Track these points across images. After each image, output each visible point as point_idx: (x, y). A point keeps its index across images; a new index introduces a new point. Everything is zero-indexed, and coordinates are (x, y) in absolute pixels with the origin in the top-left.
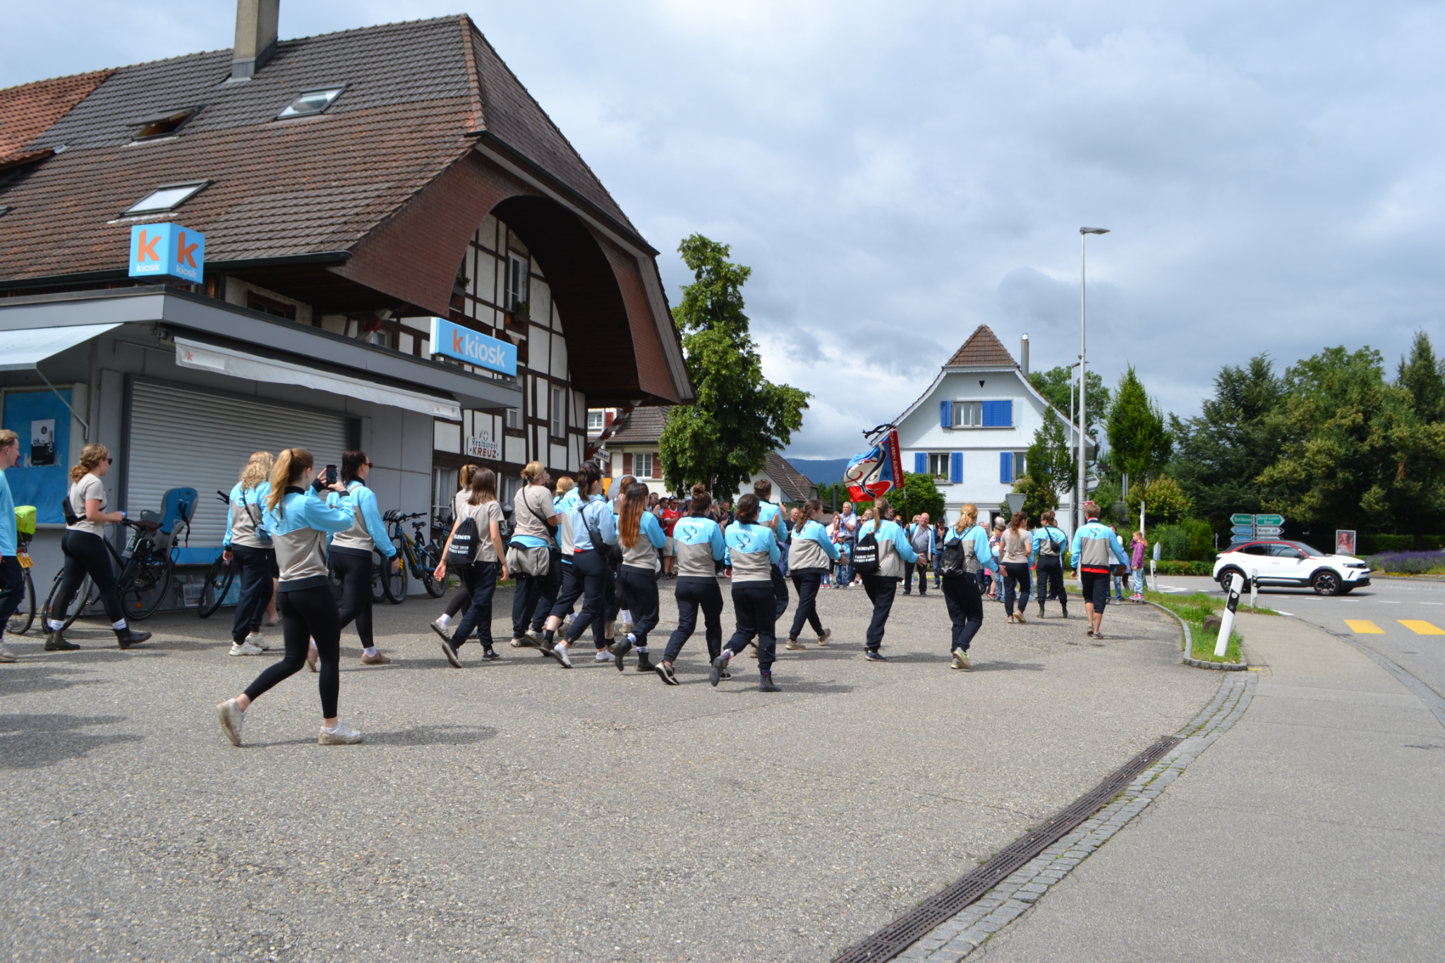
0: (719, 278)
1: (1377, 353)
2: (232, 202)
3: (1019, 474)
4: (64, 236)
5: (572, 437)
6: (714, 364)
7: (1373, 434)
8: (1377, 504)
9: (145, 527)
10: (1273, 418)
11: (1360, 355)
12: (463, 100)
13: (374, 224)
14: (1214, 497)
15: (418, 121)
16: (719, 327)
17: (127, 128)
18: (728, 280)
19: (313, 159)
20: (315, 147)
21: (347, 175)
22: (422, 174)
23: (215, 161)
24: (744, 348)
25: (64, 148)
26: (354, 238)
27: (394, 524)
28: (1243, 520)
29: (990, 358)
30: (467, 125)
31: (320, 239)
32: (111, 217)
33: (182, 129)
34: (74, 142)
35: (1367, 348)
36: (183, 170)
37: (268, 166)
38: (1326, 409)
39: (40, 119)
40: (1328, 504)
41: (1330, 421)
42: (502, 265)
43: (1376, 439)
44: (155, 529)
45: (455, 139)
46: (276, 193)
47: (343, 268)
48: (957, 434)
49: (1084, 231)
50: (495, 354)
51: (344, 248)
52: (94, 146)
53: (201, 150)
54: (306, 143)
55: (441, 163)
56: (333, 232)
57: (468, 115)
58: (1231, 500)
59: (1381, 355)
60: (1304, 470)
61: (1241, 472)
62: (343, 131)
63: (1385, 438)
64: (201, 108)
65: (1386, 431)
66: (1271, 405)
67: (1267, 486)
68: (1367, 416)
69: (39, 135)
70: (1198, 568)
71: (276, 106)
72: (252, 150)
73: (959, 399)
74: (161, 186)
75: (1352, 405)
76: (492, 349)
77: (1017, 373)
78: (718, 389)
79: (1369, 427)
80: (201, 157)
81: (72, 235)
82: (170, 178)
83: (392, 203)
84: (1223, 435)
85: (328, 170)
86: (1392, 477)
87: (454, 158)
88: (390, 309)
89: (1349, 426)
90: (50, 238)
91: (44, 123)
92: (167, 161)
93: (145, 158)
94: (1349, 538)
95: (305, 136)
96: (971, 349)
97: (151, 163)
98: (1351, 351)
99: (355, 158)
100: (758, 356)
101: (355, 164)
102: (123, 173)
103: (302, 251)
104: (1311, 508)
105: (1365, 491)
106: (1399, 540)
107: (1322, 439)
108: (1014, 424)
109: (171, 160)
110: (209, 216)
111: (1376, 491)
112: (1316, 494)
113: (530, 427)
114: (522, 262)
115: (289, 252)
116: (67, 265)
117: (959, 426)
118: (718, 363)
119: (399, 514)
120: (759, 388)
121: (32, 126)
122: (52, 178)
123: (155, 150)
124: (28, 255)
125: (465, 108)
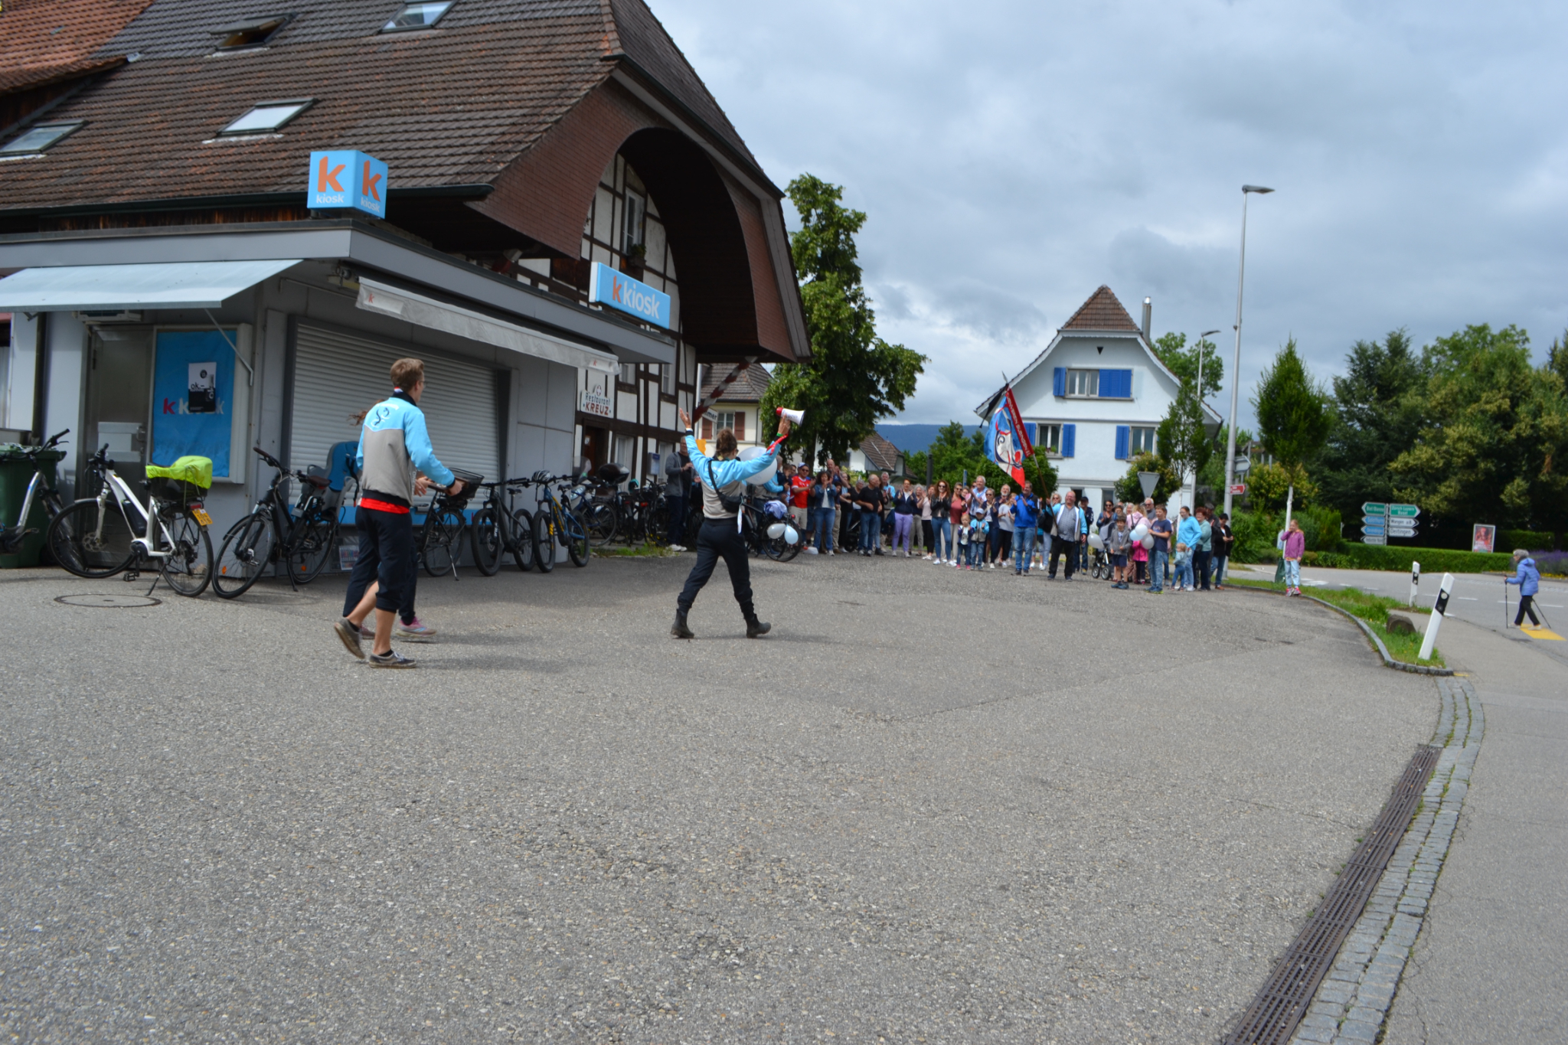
0: (831, 224)
1: (1523, 332)
2: (344, 124)
3: (1136, 451)
4: (156, 156)
5: (682, 394)
6: (825, 319)
7: (1520, 421)
8: (1519, 497)
9: (312, 482)
10: (1410, 399)
11: (1505, 335)
12: (594, 19)
13: (514, 156)
14: (1340, 483)
15: (545, 41)
16: (831, 279)
17: (209, 36)
18: (842, 226)
19: (429, 79)
20: (429, 66)
21: (473, 99)
22: (559, 101)
23: (316, 77)
24: (855, 302)
25: (139, 56)
26: (494, 170)
27: (543, 486)
28: (1376, 509)
29: (1111, 323)
30: (601, 47)
31: (455, 169)
32: (206, 136)
33: (273, 39)
34: (149, 50)
35: (1513, 327)
36: (280, 86)
37: (378, 85)
38: (1470, 392)
39: (106, 22)
40: (1466, 495)
41: (1474, 406)
42: (619, 203)
43: (1523, 428)
44: (325, 486)
45: (590, 62)
46: (393, 116)
47: (480, 203)
48: (1070, 405)
49: (1246, 190)
50: (650, 304)
51: (486, 180)
52: (173, 55)
53: (298, 64)
54: (418, 60)
55: (578, 90)
56: (469, 163)
57: (602, 36)
58: (1359, 487)
59: (1528, 335)
60: (1442, 458)
61: (1370, 456)
62: (459, 48)
63: (1533, 427)
64: (292, 16)
65: (1535, 419)
66: (1408, 385)
67: (1400, 473)
68: (1515, 402)
69: (107, 40)
70: (1325, 559)
71: (379, 17)
72: (356, 66)
73: (1075, 365)
74: (260, 103)
75: (1499, 389)
76: (647, 298)
77: (1140, 340)
78: (828, 347)
79: (1517, 414)
80: (298, 72)
81: (163, 155)
82: (265, 94)
83: (530, 133)
84: (1352, 416)
85: (449, 92)
86: (1538, 470)
87: (593, 84)
88: (521, 249)
89: (1494, 412)
90: (138, 158)
91: (112, 27)
92: (259, 75)
93: (233, 71)
94: (1487, 533)
95: (416, 53)
96: (1090, 311)
97: (241, 77)
98: (1495, 331)
99: (478, 79)
100: (871, 311)
101: (479, 87)
102: (211, 87)
103: (438, 182)
104: (1446, 499)
105: (1508, 483)
106: (1536, 537)
107: (1464, 424)
108: (1133, 395)
109: (263, 74)
110: (320, 139)
111: (1519, 484)
112: (1453, 484)
113: (642, 382)
114: (638, 200)
115: (424, 183)
116: (164, 188)
117: (1072, 396)
118: (829, 318)
119: (548, 476)
120: (871, 347)
121: (97, 30)
122: (129, 90)
123: (244, 62)
124: (118, 176)
125: (597, 27)
